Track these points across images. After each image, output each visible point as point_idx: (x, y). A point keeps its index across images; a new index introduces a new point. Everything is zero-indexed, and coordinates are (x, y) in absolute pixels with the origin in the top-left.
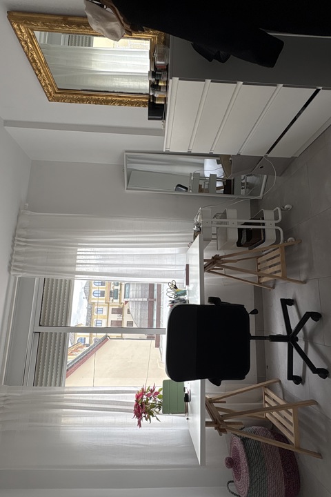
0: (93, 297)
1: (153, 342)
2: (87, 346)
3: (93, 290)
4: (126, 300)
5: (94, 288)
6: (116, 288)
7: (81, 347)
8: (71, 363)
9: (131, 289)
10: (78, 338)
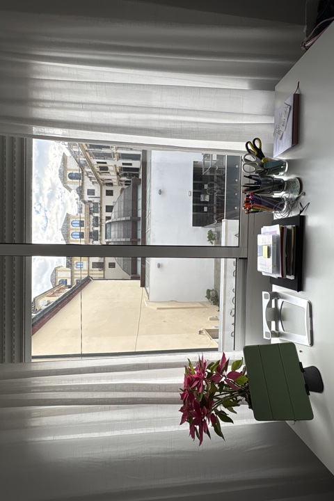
0: (71, 239)
1: (139, 282)
2: (69, 287)
3: (71, 232)
4: (107, 240)
5: (73, 229)
6: (96, 229)
7: (63, 288)
8: (53, 304)
9: (112, 229)
10: (59, 280)
